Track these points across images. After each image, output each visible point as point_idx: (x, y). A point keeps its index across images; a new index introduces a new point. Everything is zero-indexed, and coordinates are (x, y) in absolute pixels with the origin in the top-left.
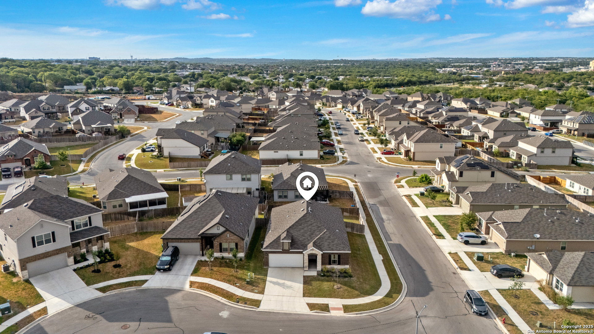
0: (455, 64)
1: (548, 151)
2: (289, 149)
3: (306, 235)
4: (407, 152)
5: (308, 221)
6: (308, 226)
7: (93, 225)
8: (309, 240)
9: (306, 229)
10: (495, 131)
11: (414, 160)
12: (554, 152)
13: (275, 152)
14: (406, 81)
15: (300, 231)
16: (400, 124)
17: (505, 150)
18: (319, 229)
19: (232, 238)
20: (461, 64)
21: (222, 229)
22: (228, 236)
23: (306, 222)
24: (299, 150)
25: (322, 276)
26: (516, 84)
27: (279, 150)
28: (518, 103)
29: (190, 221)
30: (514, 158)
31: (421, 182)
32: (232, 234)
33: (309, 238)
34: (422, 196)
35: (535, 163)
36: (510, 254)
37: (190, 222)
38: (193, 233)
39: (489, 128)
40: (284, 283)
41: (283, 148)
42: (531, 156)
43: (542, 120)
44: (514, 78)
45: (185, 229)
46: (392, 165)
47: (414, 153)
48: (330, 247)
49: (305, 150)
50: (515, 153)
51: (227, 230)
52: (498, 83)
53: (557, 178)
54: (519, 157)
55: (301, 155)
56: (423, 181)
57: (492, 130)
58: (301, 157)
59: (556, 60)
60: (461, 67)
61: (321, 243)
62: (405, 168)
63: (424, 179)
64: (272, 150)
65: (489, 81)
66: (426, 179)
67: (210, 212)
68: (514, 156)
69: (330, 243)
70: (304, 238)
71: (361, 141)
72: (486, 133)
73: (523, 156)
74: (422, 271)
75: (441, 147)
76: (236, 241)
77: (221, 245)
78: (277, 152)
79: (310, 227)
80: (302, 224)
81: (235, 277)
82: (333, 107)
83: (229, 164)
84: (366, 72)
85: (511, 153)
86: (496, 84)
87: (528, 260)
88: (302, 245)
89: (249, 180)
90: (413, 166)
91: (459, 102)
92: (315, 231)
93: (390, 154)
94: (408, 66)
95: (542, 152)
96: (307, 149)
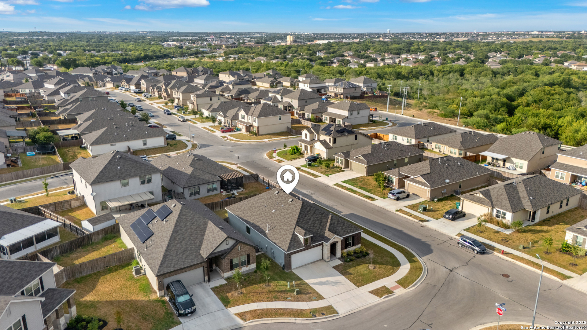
0: (174, 38)
1: (355, 113)
2: (128, 139)
3: (316, 225)
4: (249, 128)
5: (310, 210)
6: (313, 215)
7: (46, 289)
8: (322, 229)
9: (312, 219)
10: (299, 100)
11: (259, 135)
12: (358, 113)
13: (112, 145)
14: (142, 55)
15: (308, 222)
16: (211, 100)
17: (317, 116)
18: (324, 215)
19: (244, 249)
20: (179, 38)
21: (231, 242)
22: (239, 249)
23: (308, 211)
24: (142, 138)
25: (349, 262)
26: (248, 57)
27: (116, 142)
28: (272, 74)
29: (177, 244)
30: (328, 122)
31: (293, 154)
32: (244, 245)
33: (321, 228)
34: (311, 167)
35: (349, 124)
36: (433, 200)
37: (179, 246)
38: (192, 257)
39: (292, 98)
40: (327, 281)
41: (121, 140)
42: (345, 119)
43: (310, 88)
44: (239, 51)
45: (179, 256)
46: (244, 142)
47: (258, 128)
48: (345, 231)
49: (148, 137)
50: (328, 118)
51: (237, 242)
52: (232, 56)
53: (378, 134)
54: (333, 120)
55: (145, 144)
56: (295, 153)
57: (295, 99)
58: (145, 147)
59: (254, 35)
60: (182, 40)
61: (335, 229)
62: (258, 143)
63: (296, 151)
64: (108, 143)
65: (225, 54)
66: (298, 151)
67: (194, 227)
68: (327, 120)
69: (342, 227)
70: (316, 228)
71: (183, 121)
72: (289, 102)
73: (337, 119)
74: (401, 232)
75: (280, 119)
76: (247, 253)
77: (231, 261)
78: (115, 145)
79: (315, 216)
80: (306, 215)
81: (278, 292)
82: (101, 86)
83: (119, 167)
84: (88, 46)
85: (324, 119)
86: (230, 57)
87: (461, 201)
88: (319, 236)
89: (149, 181)
90: (264, 140)
91: (227, 75)
92: (321, 218)
93: (230, 132)
94: (126, 39)
95: (351, 114)
96: (151, 137)
